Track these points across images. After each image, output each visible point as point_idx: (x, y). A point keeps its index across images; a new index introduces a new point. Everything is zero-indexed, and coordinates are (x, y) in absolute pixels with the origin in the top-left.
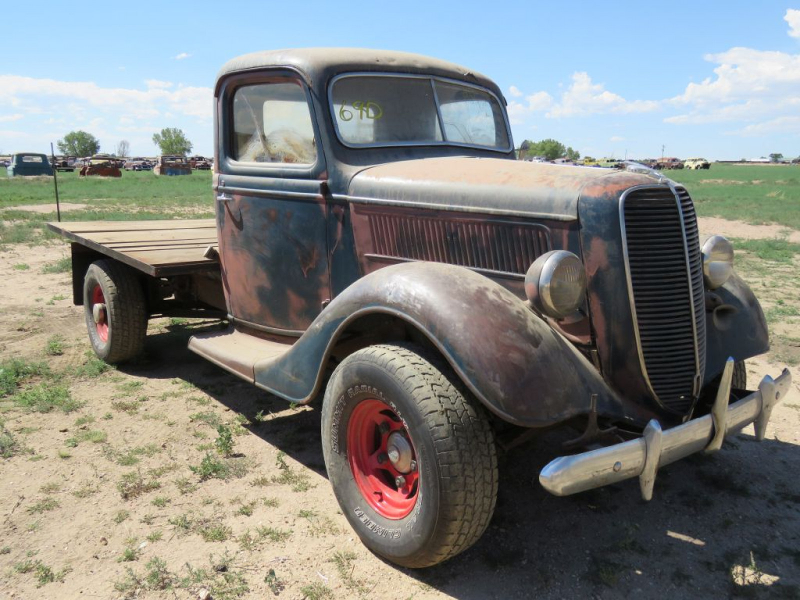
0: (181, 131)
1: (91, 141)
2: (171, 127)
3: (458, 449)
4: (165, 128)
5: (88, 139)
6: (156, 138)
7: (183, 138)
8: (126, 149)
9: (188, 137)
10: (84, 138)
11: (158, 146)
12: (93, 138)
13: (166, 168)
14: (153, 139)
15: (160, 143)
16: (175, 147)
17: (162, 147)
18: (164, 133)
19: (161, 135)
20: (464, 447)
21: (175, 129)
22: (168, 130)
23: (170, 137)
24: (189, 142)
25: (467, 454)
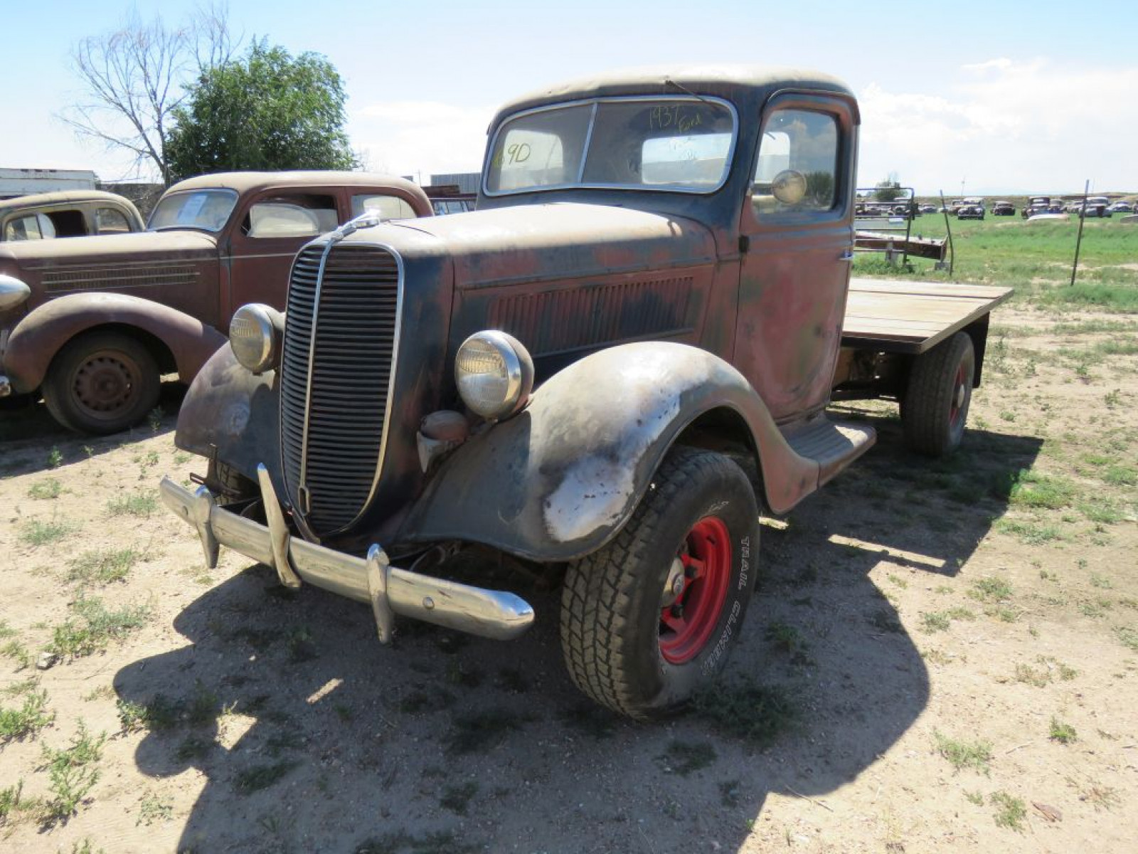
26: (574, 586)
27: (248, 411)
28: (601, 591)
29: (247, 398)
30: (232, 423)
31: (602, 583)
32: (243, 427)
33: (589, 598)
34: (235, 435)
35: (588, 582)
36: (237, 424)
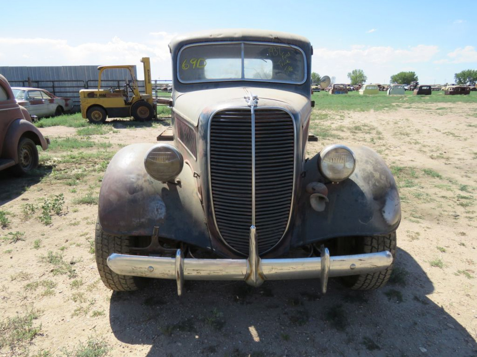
0: (362, 71)
1: (318, 77)
2: (358, 69)
3: (102, 237)
4: (354, 70)
5: (316, 76)
6: (349, 75)
7: (363, 75)
8: (334, 80)
9: (365, 74)
10: (315, 76)
11: (349, 78)
12: (319, 76)
13: (335, 90)
14: (348, 75)
15: (351, 77)
16: (358, 79)
17: (352, 79)
18: (353, 72)
19: (352, 73)
20: (105, 237)
21: (359, 70)
22: (356, 71)
23: (356, 74)
24: (366, 77)
25: (106, 241)
26: (371, 244)
27: (164, 204)
28: (384, 242)
29: (158, 197)
30: (156, 213)
31: (384, 239)
32: (164, 214)
33: (379, 246)
34: (160, 219)
35: (378, 241)
36: (159, 213)
